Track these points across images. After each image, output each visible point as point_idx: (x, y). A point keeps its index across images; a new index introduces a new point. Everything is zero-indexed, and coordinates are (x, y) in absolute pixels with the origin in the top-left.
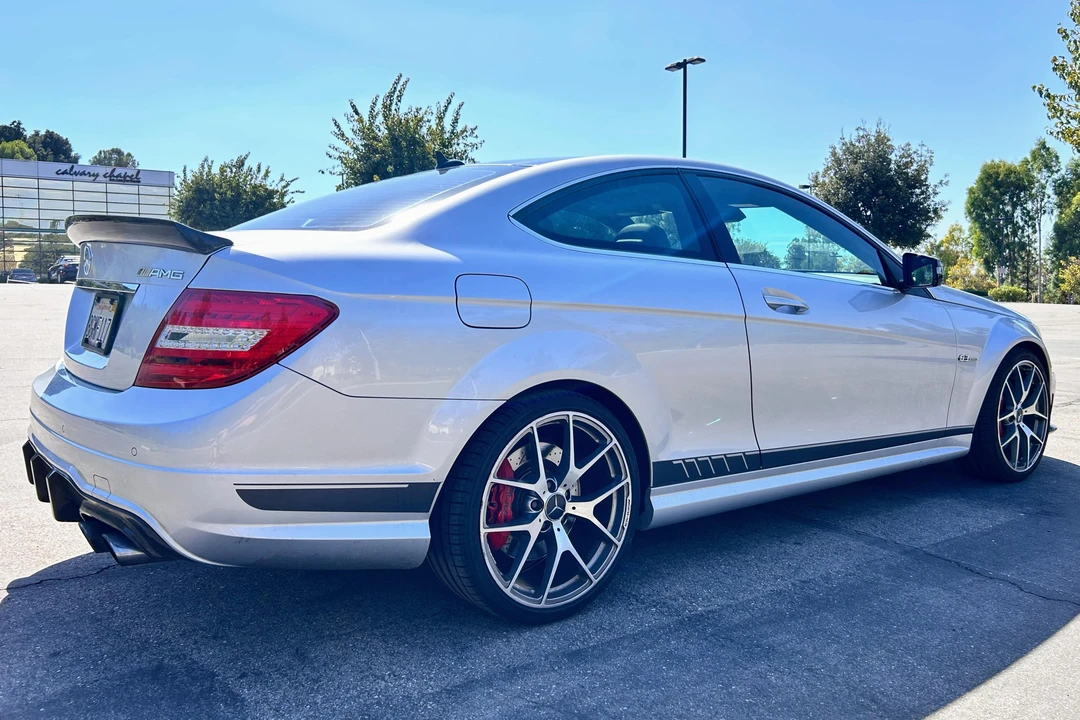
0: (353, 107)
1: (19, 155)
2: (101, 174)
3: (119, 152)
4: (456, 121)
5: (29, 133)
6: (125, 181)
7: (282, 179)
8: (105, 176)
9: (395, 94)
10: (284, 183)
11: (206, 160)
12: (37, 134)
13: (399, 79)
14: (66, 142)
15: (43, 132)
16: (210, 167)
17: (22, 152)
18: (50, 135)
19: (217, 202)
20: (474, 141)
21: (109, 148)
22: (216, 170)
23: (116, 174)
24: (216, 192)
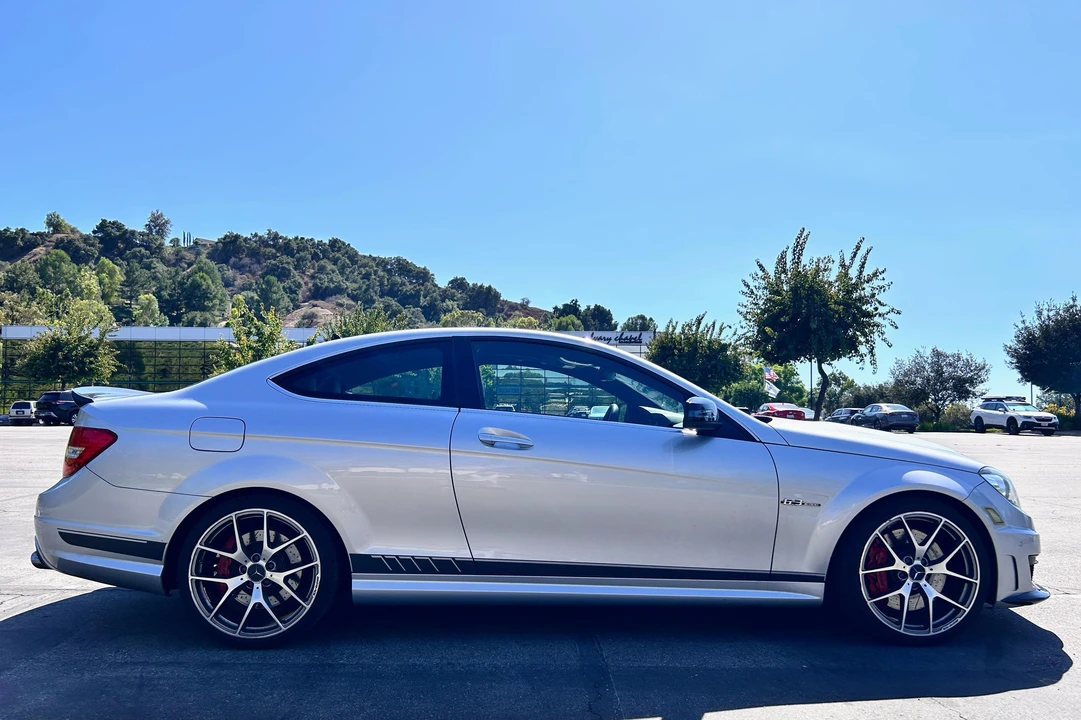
0: (760, 266)
1: (571, 326)
2: (613, 339)
3: (642, 318)
4: (862, 266)
5: (583, 308)
6: (631, 342)
7: (735, 334)
8: (616, 339)
9: (799, 249)
10: (736, 337)
11: (671, 322)
12: (589, 307)
13: (801, 235)
14: (609, 313)
15: (592, 307)
16: (674, 328)
17: (573, 324)
18: (597, 308)
19: (676, 358)
20: (881, 283)
21: (636, 315)
22: (678, 330)
23: (624, 337)
24: (675, 348)
